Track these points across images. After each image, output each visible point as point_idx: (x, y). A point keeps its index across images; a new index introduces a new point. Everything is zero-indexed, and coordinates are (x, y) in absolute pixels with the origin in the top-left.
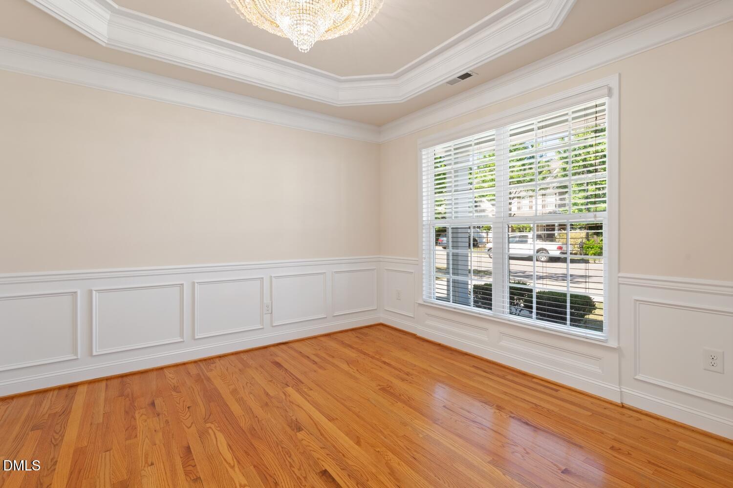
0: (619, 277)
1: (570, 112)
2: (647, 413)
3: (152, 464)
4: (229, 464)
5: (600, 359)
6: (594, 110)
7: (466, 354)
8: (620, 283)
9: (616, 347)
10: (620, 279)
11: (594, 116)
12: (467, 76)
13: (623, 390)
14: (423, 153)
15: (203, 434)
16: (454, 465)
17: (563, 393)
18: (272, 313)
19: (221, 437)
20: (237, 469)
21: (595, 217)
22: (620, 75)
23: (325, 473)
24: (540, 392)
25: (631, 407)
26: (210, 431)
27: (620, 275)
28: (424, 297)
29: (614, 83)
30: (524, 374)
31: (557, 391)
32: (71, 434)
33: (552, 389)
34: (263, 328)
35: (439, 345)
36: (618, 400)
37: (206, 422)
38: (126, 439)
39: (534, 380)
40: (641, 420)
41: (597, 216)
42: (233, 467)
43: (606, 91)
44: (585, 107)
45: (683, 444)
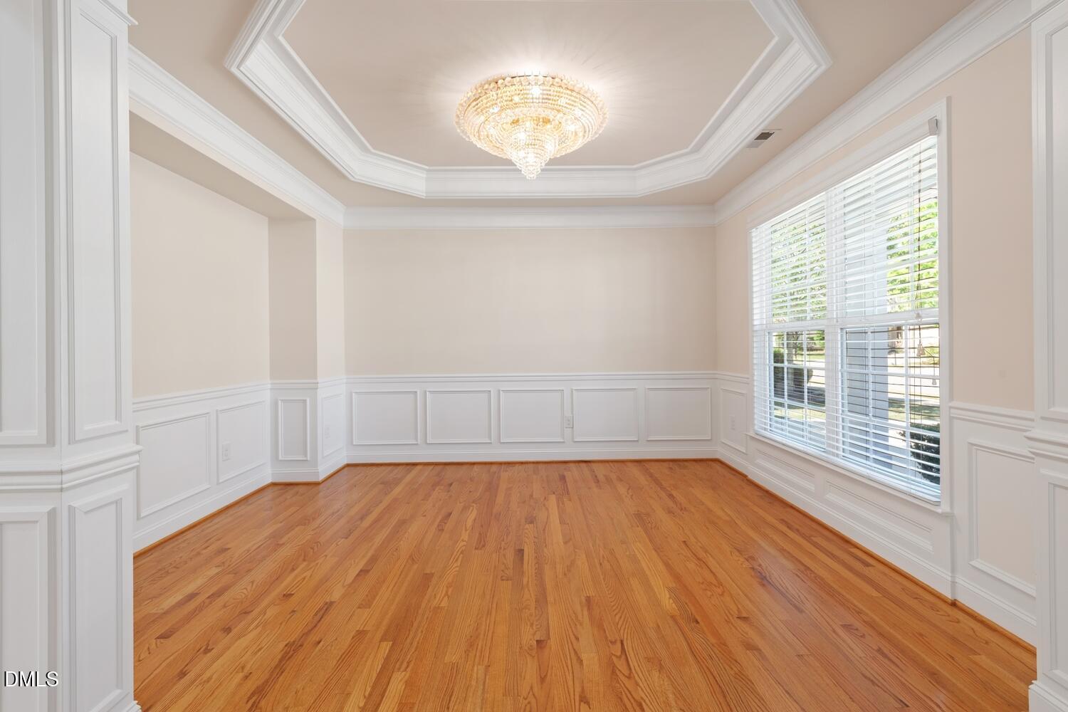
0: (950, 408)
2: (984, 619)
3: (425, 516)
4: (466, 528)
5: (930, 530)
7: (792, 507)
8: (954, 418)
10: (952, 411)
12: (764, 136)
13: (957, 580)
14: (754, 234)
15: (465, 508)
16: (631, 579)
17: (874, 571)
18: (572, 428)
19: (475, 512)
20: (468, 532)
22: (949, 99)
23: (521, 552)
25: (966, 608)
26: (471, 508)
27: (953, 404)
28: (756, 428)
30: (847, 541)
31: (867, 565)
32: (397, 490)
34: (563, 442)
35: (767, 492)
36: (947, 593)
37: (473, 502)
38: (422, 500)
42: (466, 530)
43: (927, 127)
45: (983, 660)
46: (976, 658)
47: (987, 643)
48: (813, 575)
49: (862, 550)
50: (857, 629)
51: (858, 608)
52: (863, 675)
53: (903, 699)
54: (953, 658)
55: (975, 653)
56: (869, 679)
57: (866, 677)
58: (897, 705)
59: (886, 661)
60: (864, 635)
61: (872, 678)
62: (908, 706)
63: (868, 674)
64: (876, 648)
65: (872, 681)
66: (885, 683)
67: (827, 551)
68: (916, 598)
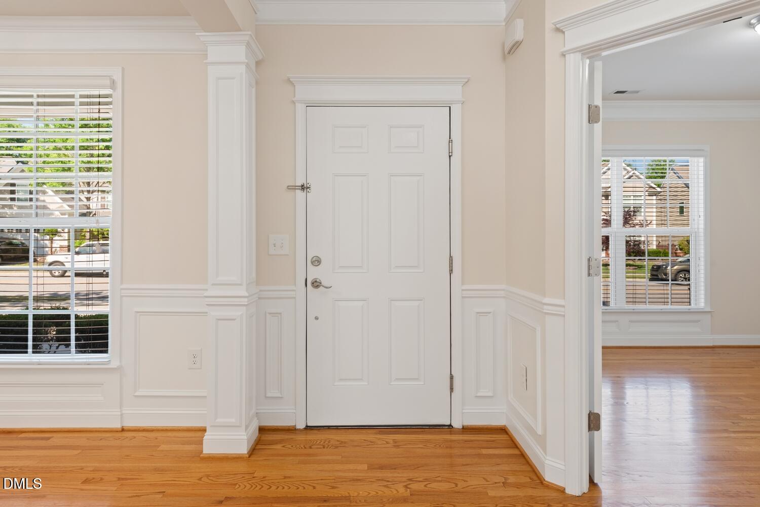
1: (77, 95)
5: (103, 384)
6: (97, 100)
8: (122, 296)
9: (116, 367)
10: (123, 291)
11: (97, 107)
13: (123, 412)
17: (57, 440)
21: (97, 222)
22: (123, 69)
24: (29, 448)
27: (122, 287)
29: (118, 77)
30: (10, 432)
31: (48, 439)
33: (42, 439)
36: (117, 425)
39: (23, 435)
40: (135, 437)
41: (100, 221)
43: (108, 82)
44: (89, 94)
45: (164, 447)
46: (160, 448)
47: (156, 439)
48: (17, 469)
49: (30, 432)
50: (94, 478)
51: (78, 467)
52: (129, 497)
53: (159, 491)
54: (152, 456)
55: (158, 446)
56: (134, 496)
57: (132, 497)
58: (161, 496)
59: (129, 481)
60: (101, 478)
61: (135, 495)
62: (164, 492)
63: (130, 495)
64: (117, 479)
65: (136, 496)
66: (142, 492)
67: (3, 447)
68: (101, 439)
